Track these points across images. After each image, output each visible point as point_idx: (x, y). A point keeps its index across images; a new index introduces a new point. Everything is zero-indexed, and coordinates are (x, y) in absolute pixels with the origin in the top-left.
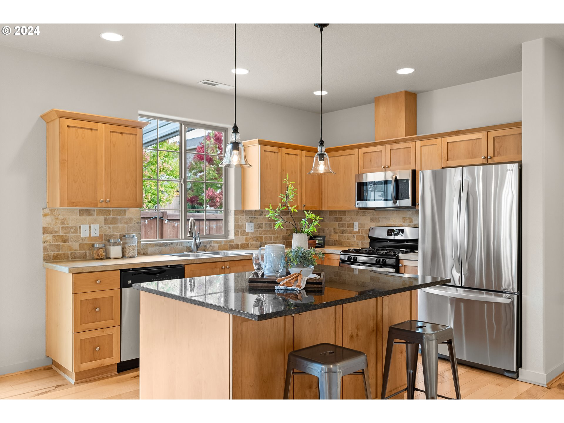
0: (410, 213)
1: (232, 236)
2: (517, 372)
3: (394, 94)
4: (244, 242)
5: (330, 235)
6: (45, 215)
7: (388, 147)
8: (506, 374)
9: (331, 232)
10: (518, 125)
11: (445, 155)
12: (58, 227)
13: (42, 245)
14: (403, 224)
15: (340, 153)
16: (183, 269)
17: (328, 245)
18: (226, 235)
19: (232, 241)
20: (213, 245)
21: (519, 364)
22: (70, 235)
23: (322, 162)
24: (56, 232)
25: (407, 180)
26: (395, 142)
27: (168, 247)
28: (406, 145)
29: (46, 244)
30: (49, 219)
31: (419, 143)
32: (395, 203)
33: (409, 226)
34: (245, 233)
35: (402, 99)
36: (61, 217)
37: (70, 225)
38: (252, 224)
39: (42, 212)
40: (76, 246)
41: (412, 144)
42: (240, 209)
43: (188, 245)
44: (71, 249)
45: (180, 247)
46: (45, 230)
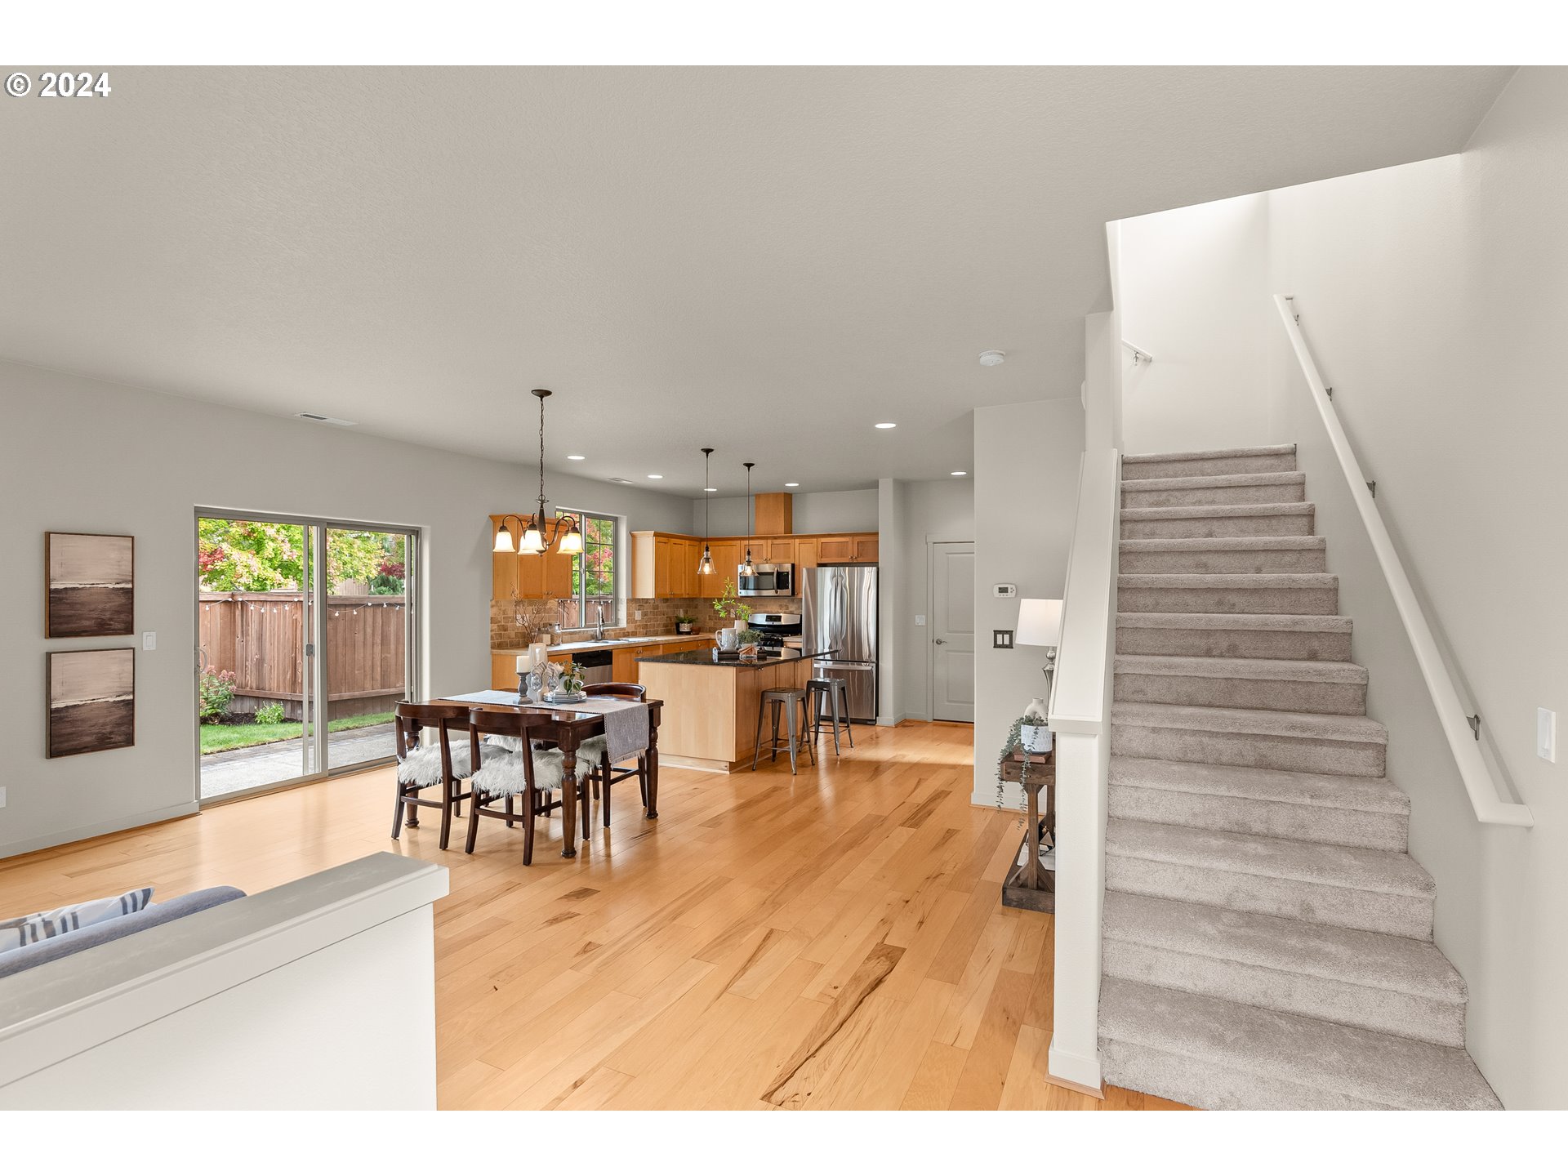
0: (786, 601)
1: (623, 623)
2: (876, 720)
3: (773, 494)
4: (634, 630)
5: (705, 622)
6: (492, 606)
7: (770, 541)
8: (869, 723)
9: (705, 619)
10: (877, 534)
11: (819, 553)
12: (501, 617)
13: (490, 634)
14: (780, 611)
15: (720, 543)
16: (612, 653)
17: (703, 632)
18: (616, 624)
19: (624, 629)
20: (610, 632)
21: (877, 715)
22: (509, 624)
23: (749, 567)
24: (500, 622)
25: (788, 573)
26: (775, 538)
27: (577, 635)
28: (786, 541)
29: (493, 633)
30: (495, 610)
31: (797, 541)
32: (777, 592)
33: (785, 613)
34: (634, 621)
35: (782, 499)
36: (503, 608)
37: (509, 615)
38: (640, 612)
39: (490, 603)
40: (513, 635)
41: (790, 541)
42: (630, 597)
43: (592, 633)
44: (509, 638)
45: (585, 635)
46: (493, 620)
